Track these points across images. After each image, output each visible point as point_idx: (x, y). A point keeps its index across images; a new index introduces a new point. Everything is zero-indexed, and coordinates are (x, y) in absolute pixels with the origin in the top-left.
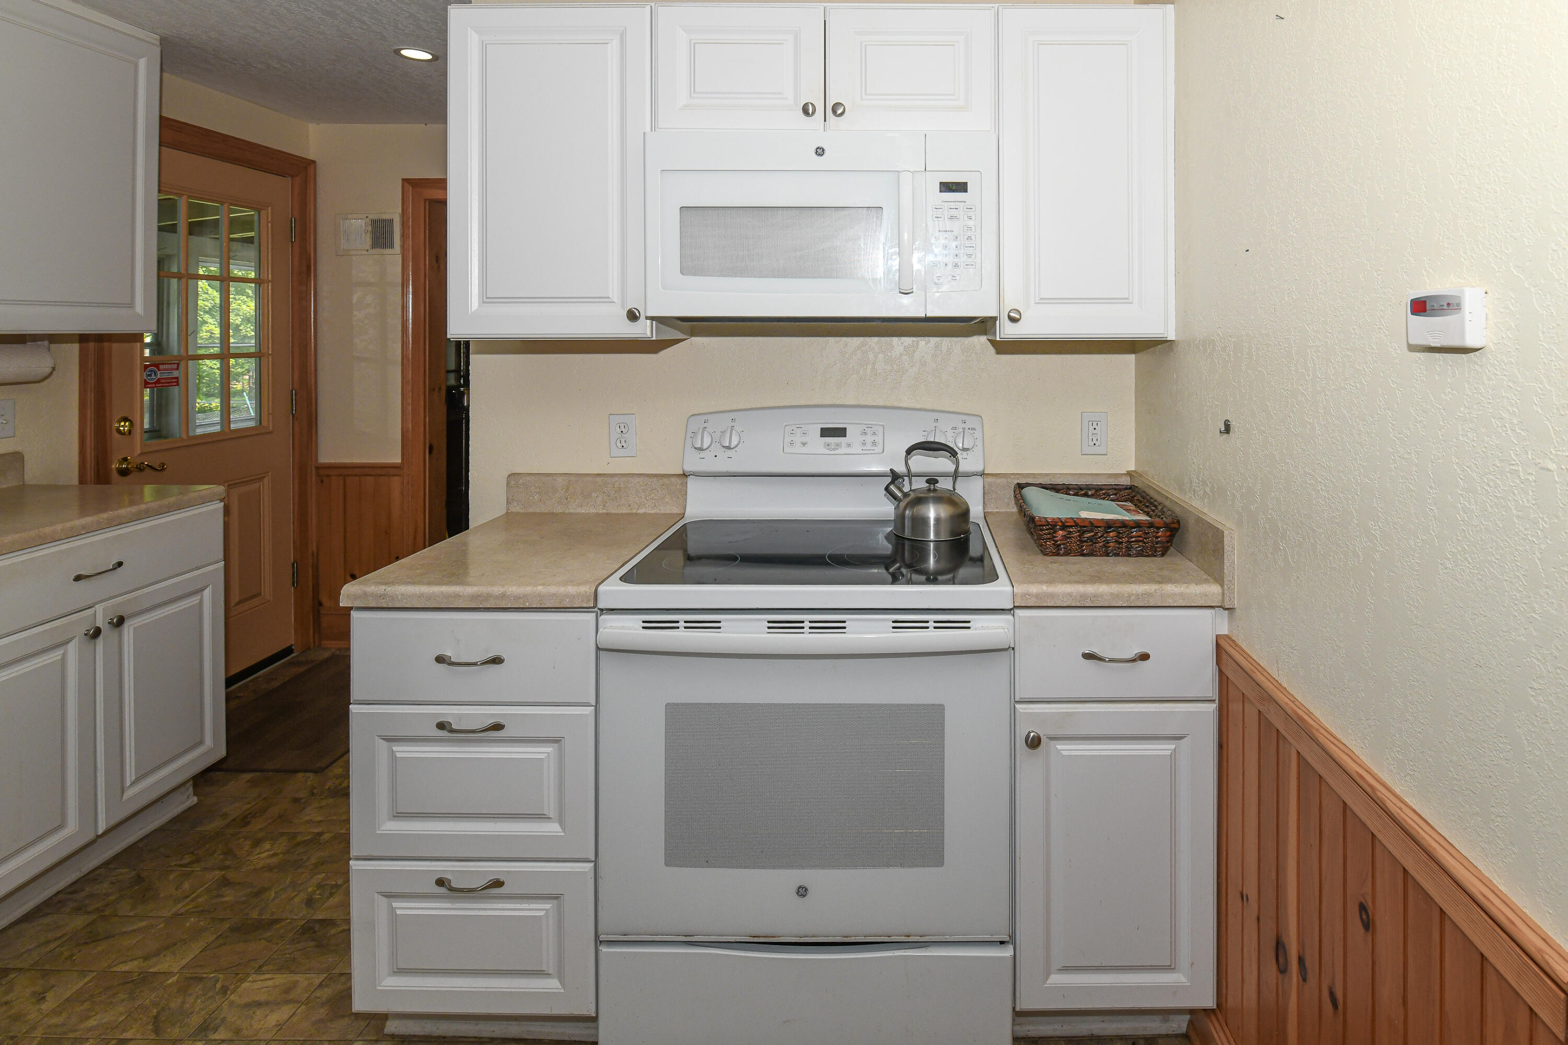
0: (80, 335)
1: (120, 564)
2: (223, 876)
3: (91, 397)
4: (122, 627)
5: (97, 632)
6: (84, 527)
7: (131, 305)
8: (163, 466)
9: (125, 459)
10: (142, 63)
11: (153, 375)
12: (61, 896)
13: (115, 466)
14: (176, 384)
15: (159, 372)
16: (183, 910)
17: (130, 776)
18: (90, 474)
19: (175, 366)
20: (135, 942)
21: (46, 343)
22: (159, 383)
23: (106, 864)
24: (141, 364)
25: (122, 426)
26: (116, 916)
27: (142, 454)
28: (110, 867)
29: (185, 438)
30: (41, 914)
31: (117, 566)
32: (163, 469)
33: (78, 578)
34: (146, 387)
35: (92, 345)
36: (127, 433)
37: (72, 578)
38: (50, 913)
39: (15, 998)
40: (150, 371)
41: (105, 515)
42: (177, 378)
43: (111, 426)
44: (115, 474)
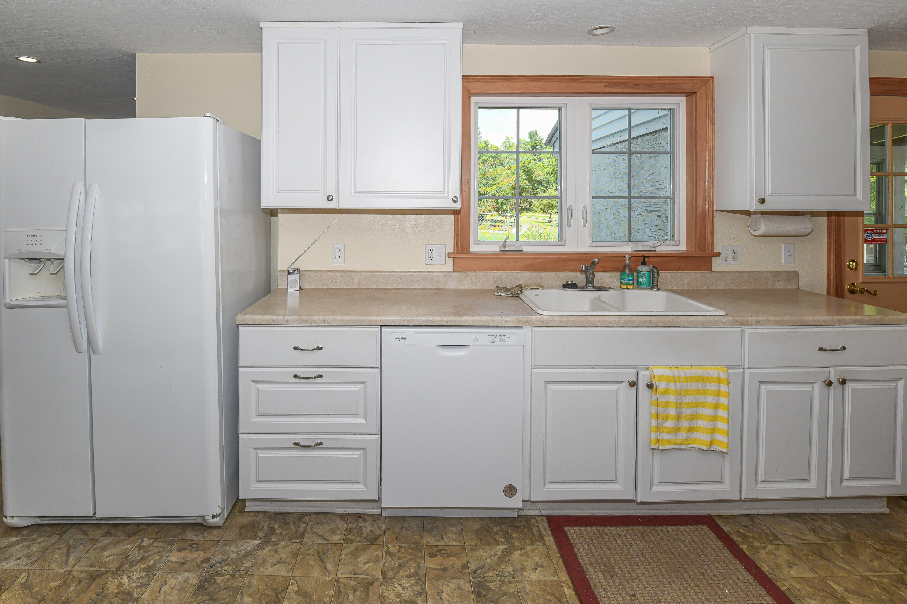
0: (828, 212)
1: (844, 348)
2: (902, 575)
3: (833, 247)
4: (845, 385)
5: (830, 384)
6: (824, 322)
7: (855, 195)
8: (876, 292)
9: (853, 284)
10: (857, 49)
11: (870, 236)
12: (806, 517)
13: (847, 287)
14: (885, 242)
15: (874, 234)
16: (871, 578)
17: (847, 474)
18: (833, 290)
19: (885, 231)
20: (841, 575)
21: (809, 216)
22: (874, 241)
23: (832, 515)
24: (863, 229)
25: (851, 265)
26: (833, 550)
27: (863, 283)
28: (833, 518)
29: (891, 277)
30: (796, 520)
31: (842, 349)
32: (876, 294)
33: (821, 349)
34: (865, 243)
35: (834, 218)
36: (854, 269)
37: (818, 348)
38: (800, 522)
39: (779, 555)
40: (869, 233)
41: (836, 318)
42: (886, 239)
43: (844, 264)
44: (847, 291)
